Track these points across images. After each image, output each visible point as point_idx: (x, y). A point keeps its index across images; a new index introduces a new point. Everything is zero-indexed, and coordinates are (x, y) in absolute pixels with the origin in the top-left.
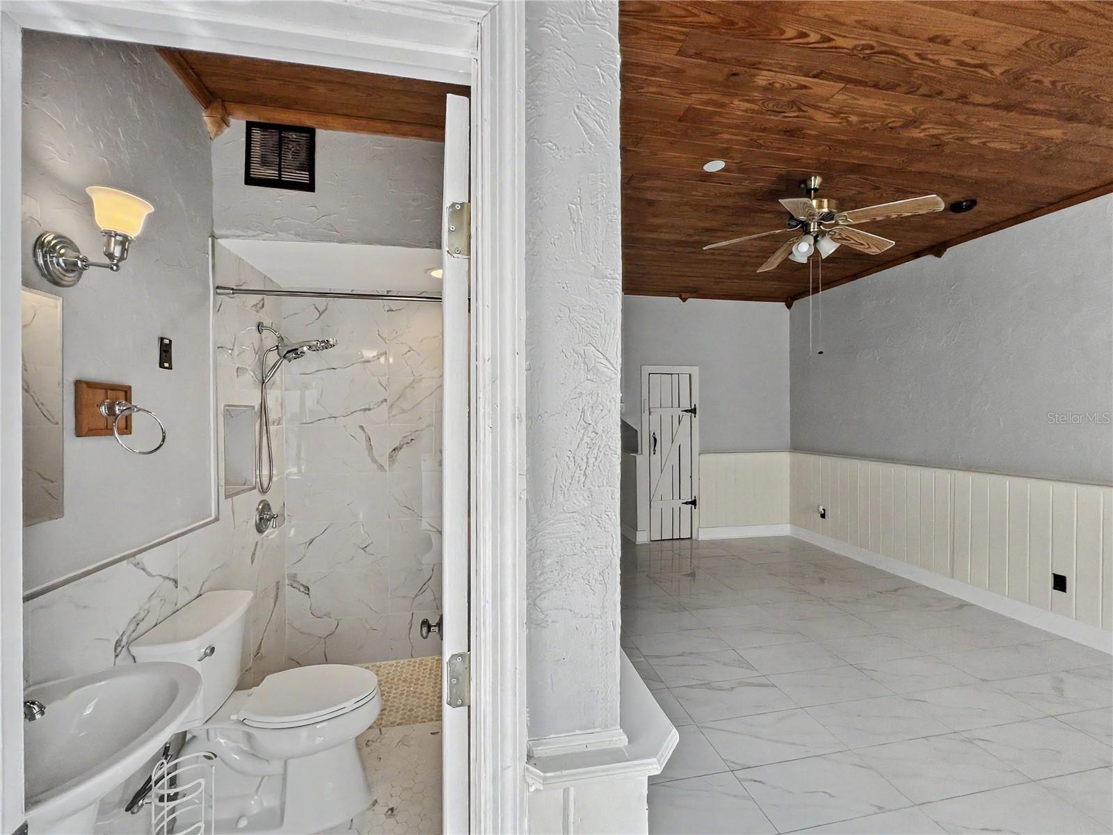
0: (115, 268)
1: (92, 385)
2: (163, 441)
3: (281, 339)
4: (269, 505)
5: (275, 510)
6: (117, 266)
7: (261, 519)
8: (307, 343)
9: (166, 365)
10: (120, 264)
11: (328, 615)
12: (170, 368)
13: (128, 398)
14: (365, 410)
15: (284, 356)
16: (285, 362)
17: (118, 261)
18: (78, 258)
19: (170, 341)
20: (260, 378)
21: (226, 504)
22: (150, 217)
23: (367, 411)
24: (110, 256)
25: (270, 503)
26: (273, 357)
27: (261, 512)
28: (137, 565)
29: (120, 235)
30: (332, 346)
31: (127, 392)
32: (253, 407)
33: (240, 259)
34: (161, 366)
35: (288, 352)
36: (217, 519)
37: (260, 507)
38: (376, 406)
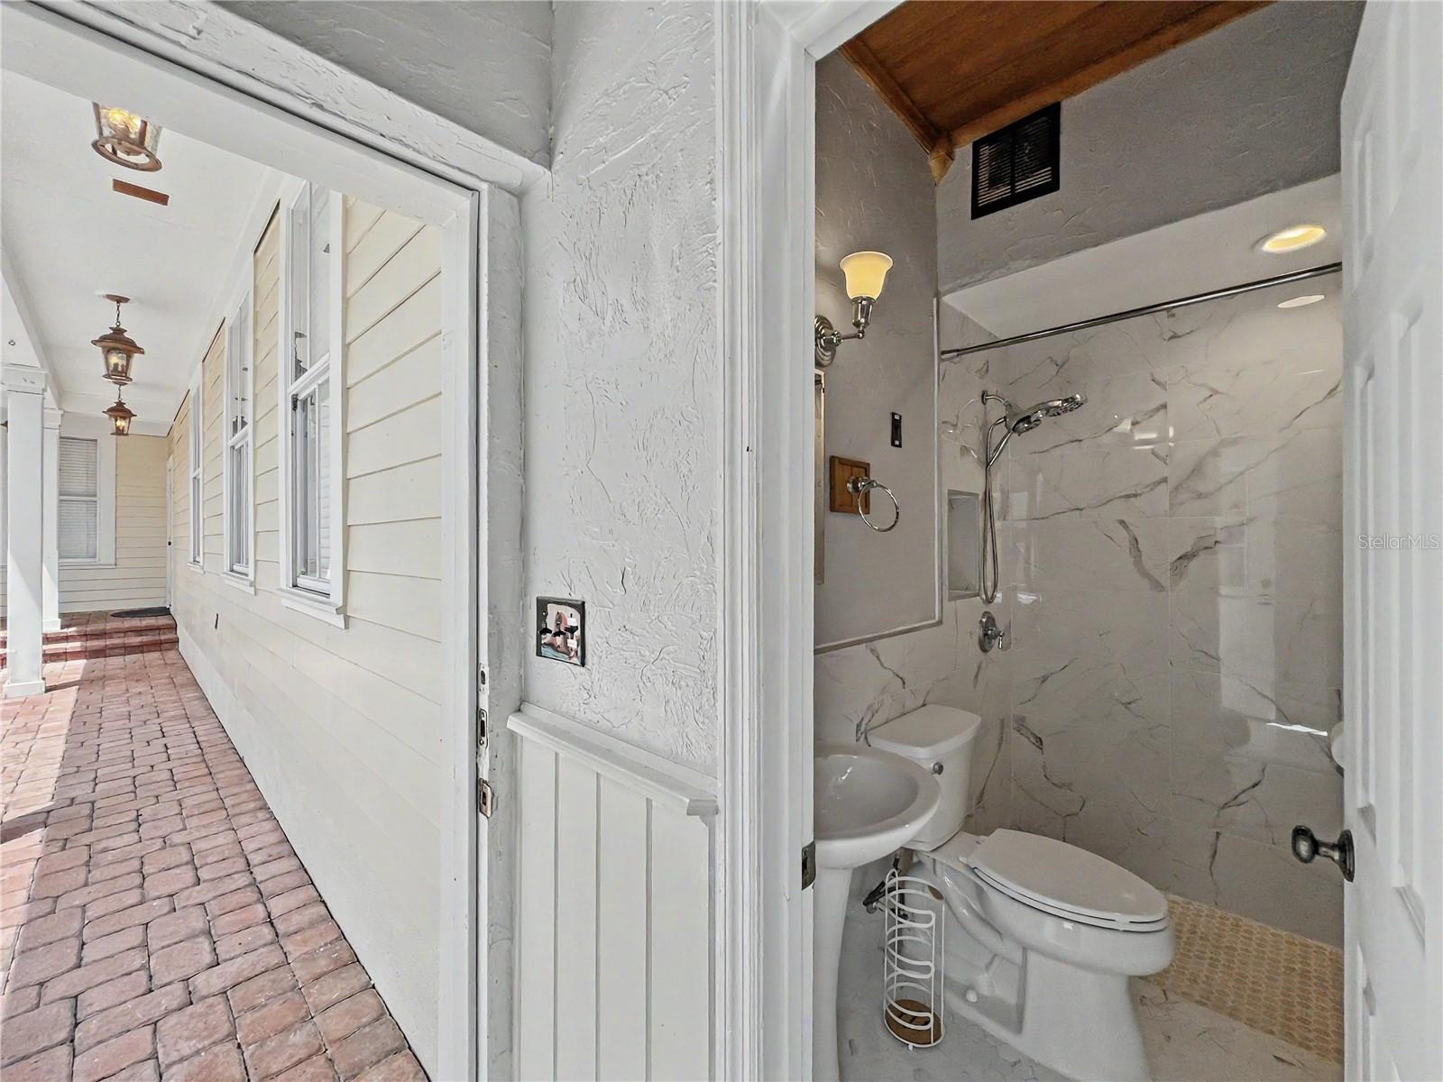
0: (861, 335)
1: (843, 462)
2: (897, 518)
3: (1009, 406)
4: (993, 620)
5: (1001, 626)
6: (863, 332)
7: (986, 635)
8: (1041, 407)
9: (897, 443)
10: (865, 330)
11: (1069, 786)
12: (900, 446)
13: (867, 473)
14: (1128, 496)
15: (1013, 429)
16: (1015, 435)
17: (864, 327)
18: (833, 334)
19: (900, 417)
20: (983, 459)
21: (948, 605)
22: (890, 274)
23: (1132, 499)
24: (857, 324)
25: (996, 619)
26: (1001, 430)
27: (985, 627)
28: (873, 651)
29: (865, 300)
30: (1079, 404)
31: (866, 468)
32: (976, 495)
33: (965, 318)
34: (893, 444)
35: (1018, 422)
36: (940, 622)
37: (984, 620)
38: (1148, 489)
